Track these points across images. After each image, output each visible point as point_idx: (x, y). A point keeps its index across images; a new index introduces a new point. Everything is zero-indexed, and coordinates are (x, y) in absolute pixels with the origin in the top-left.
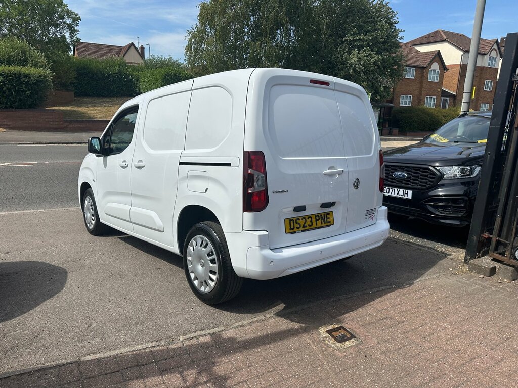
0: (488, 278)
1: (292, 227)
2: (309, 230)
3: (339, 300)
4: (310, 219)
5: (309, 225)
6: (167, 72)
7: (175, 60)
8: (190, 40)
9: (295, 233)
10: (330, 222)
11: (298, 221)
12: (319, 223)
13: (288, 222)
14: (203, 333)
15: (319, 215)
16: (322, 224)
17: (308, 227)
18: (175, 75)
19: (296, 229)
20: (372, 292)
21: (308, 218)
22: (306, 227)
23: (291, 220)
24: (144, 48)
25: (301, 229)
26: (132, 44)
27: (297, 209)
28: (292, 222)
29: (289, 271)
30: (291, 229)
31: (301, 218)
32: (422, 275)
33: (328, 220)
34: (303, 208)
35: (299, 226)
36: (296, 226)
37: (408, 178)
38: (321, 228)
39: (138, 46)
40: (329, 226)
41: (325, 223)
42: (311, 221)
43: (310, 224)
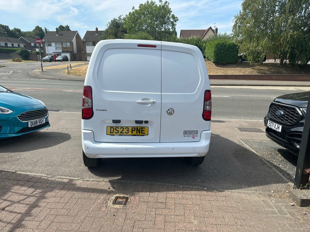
0: (299, 207)
1: (112, 131)
2: (125, 135)
3: (154, 184)
4: (127, 129)
5: (125, 132)
6: (218, 43)
7: (228, 35)
8: (236, 22)
9: (114, 135)
10: (144, 133)
11: (117, 129)
12: (135, 133)
13: (109, 128)
14: (67, 177)
15: (136, 128)
16: (137, 133)
17: (125, 134)
18: (223, 44)
19: (114, 133)
20: (182, 187)
21: (125, 128)
22: (123, 133)
23: (111, 127)
24: (217, 29)
25: (119, 134)
26: (211, 28)
27: (114, 121)
28: (112, 129)
29: (100, 155)
30: (111, 132)
31: (120, 127)
32: (241, 188)
33: (143, 132)
34: (118, 122)
35: (117, 132)
36: (115, 131)
37: (283, 115)
38: (135, 135)
39: (214, 28)
40: (143, 135)
41: (140, 133)
42: (128, 130)
43: (127, 132)
